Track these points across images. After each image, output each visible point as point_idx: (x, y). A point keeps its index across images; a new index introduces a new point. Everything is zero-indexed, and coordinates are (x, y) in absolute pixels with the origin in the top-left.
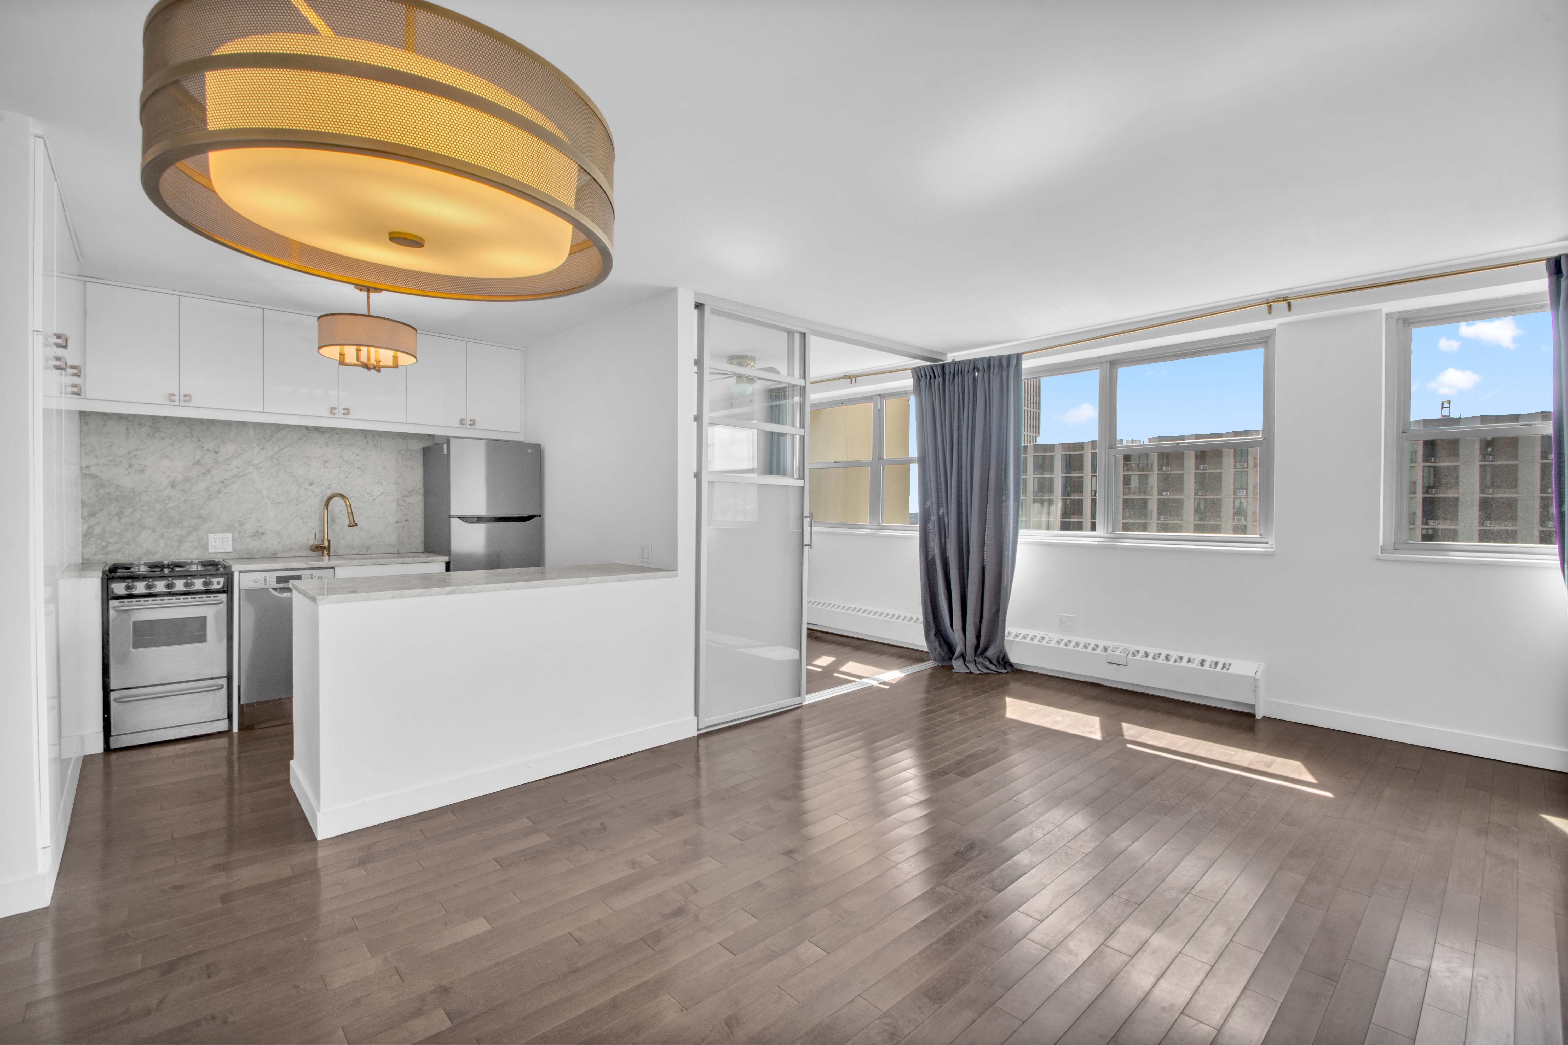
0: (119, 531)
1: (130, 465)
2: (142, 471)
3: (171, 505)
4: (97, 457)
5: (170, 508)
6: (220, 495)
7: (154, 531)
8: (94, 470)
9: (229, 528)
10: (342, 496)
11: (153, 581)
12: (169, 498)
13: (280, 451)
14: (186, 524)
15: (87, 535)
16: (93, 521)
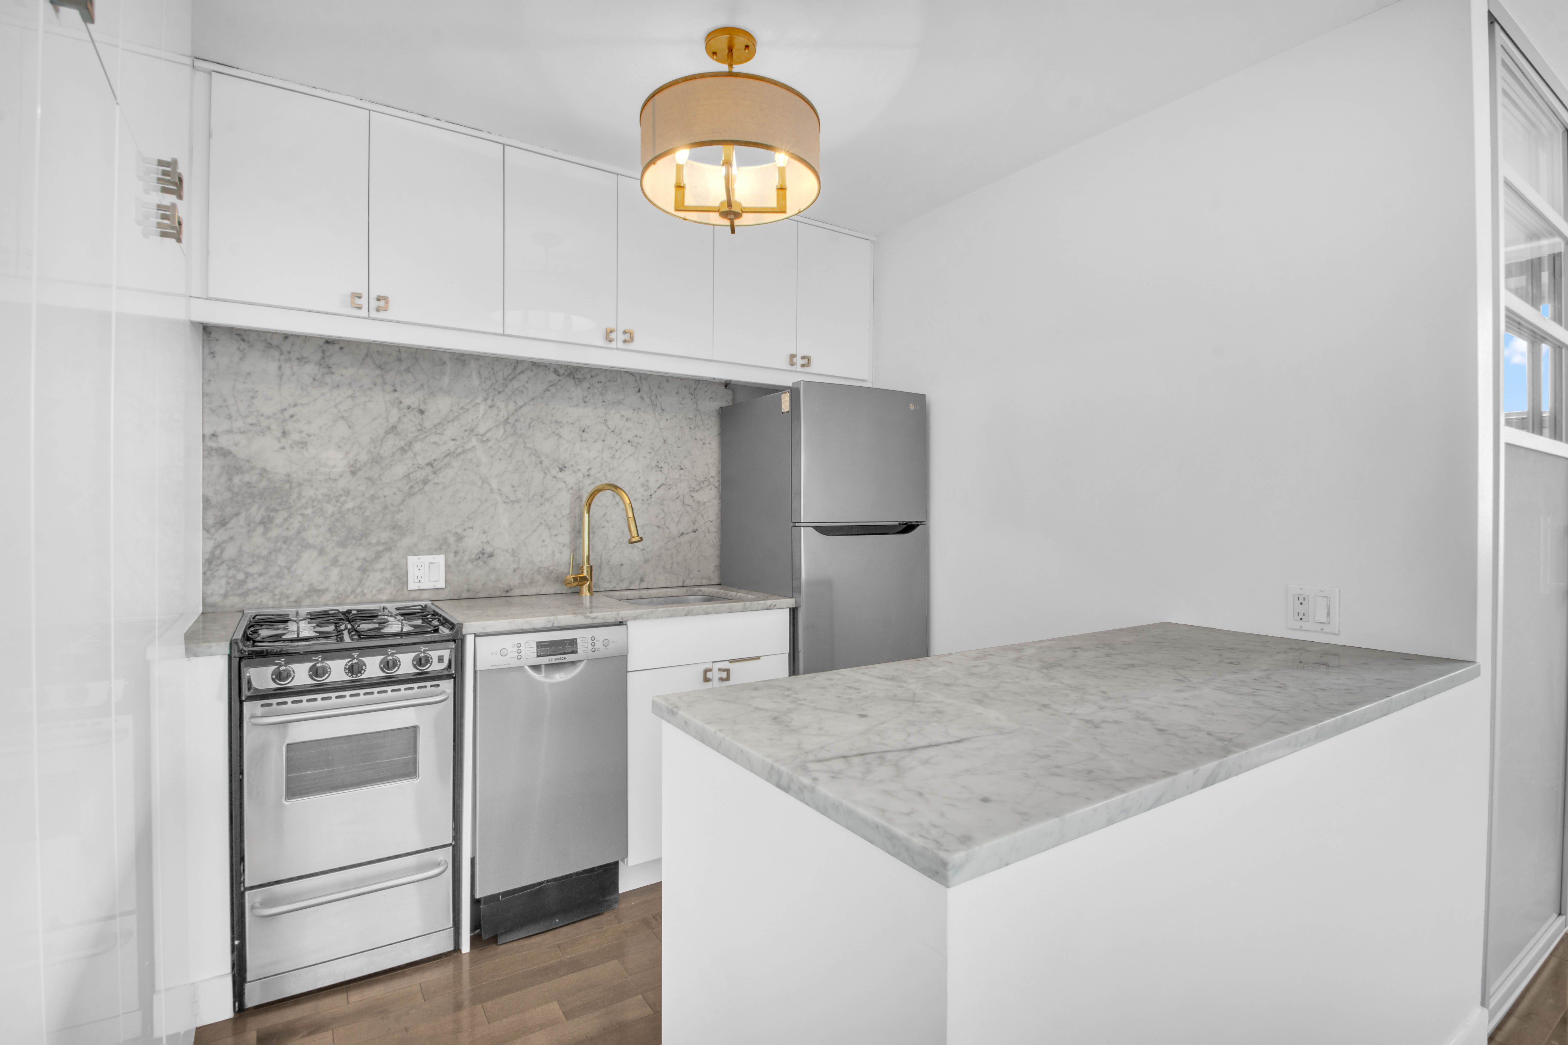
0: (265, 552)
1: (284, 434)
2: (303, 444)
3: (350, 505)
4: (230, 417)
5: (348, 510)
6: (427, 488)
7: (322, 552)
8: (224, 441)
9: (440, 546)
10: (615, 488)
11: (324, 659)
12: (347, 492)
13: (517, 410)
14: (374, 541)
15: (211, 562)
16: (221, 535)
